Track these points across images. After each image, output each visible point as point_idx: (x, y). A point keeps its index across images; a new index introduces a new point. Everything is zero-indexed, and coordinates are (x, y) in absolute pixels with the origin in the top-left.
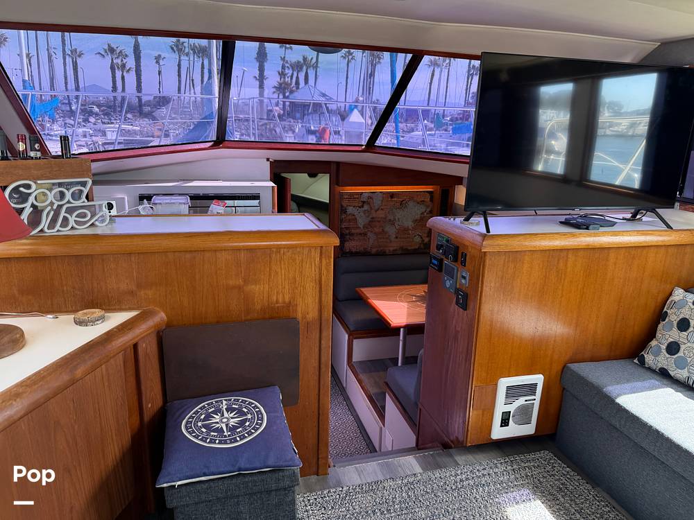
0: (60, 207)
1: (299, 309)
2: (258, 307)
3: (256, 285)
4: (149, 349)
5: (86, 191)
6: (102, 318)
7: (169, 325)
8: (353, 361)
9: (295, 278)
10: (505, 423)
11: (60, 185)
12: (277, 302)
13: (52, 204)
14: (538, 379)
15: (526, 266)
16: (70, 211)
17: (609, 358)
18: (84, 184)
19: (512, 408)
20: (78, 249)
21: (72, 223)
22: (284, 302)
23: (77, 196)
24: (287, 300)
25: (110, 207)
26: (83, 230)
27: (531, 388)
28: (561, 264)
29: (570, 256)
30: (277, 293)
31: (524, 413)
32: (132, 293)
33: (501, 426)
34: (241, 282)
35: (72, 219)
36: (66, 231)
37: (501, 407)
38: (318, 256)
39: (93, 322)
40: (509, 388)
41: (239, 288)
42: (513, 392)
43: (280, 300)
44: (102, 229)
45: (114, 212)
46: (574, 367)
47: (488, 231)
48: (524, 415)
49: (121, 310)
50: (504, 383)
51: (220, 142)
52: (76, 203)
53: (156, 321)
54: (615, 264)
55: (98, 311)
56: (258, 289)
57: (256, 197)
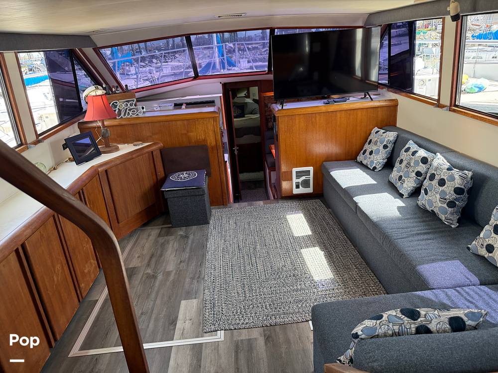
0: (126, 109)
1: (208, 142)
2: (193, 141)
4: (157, 154)
5: (134, 103)
6: (142, 144)
7: (164, 147)
8: (272, 182)
9: (205, 130)
10: (298, 187)
11: (126, 101)
12: (200, 139)
13: (124, 108)
14: (311, 169)
15: (297, 121)
16: (130, 110)
17: (345, 160)
18: (133, 101)
19: (300, 180)
20: (132, 122)
21: (131, 114)
23: (132, 105)
24: (203, 138)
25: (143, 108)
26: (134, 116)
27: (308, 173)
28: (313, 119)
29: (317, 116)
30: (200, 136)
32: (151, 136)
33: (296, 188)
34: (185, 132)
35: (131, 113)
36: (129, 117)
37: (295, 180)
39: (139, 145)
40: (297, 172)
41: (186, 134)
42: (299, 174)
44: (141, 115)
45: (144, 110)
46: (324, 163)
47: (282, 108)
48: (306, 184)
49: (148, 142)
50: (295, 170)
51: (196, 77)
52: (132, 107)
53: (159, 145)
54: (340, 118)
55: (140, 142)
56: (192, 134)
57: (213, 102)
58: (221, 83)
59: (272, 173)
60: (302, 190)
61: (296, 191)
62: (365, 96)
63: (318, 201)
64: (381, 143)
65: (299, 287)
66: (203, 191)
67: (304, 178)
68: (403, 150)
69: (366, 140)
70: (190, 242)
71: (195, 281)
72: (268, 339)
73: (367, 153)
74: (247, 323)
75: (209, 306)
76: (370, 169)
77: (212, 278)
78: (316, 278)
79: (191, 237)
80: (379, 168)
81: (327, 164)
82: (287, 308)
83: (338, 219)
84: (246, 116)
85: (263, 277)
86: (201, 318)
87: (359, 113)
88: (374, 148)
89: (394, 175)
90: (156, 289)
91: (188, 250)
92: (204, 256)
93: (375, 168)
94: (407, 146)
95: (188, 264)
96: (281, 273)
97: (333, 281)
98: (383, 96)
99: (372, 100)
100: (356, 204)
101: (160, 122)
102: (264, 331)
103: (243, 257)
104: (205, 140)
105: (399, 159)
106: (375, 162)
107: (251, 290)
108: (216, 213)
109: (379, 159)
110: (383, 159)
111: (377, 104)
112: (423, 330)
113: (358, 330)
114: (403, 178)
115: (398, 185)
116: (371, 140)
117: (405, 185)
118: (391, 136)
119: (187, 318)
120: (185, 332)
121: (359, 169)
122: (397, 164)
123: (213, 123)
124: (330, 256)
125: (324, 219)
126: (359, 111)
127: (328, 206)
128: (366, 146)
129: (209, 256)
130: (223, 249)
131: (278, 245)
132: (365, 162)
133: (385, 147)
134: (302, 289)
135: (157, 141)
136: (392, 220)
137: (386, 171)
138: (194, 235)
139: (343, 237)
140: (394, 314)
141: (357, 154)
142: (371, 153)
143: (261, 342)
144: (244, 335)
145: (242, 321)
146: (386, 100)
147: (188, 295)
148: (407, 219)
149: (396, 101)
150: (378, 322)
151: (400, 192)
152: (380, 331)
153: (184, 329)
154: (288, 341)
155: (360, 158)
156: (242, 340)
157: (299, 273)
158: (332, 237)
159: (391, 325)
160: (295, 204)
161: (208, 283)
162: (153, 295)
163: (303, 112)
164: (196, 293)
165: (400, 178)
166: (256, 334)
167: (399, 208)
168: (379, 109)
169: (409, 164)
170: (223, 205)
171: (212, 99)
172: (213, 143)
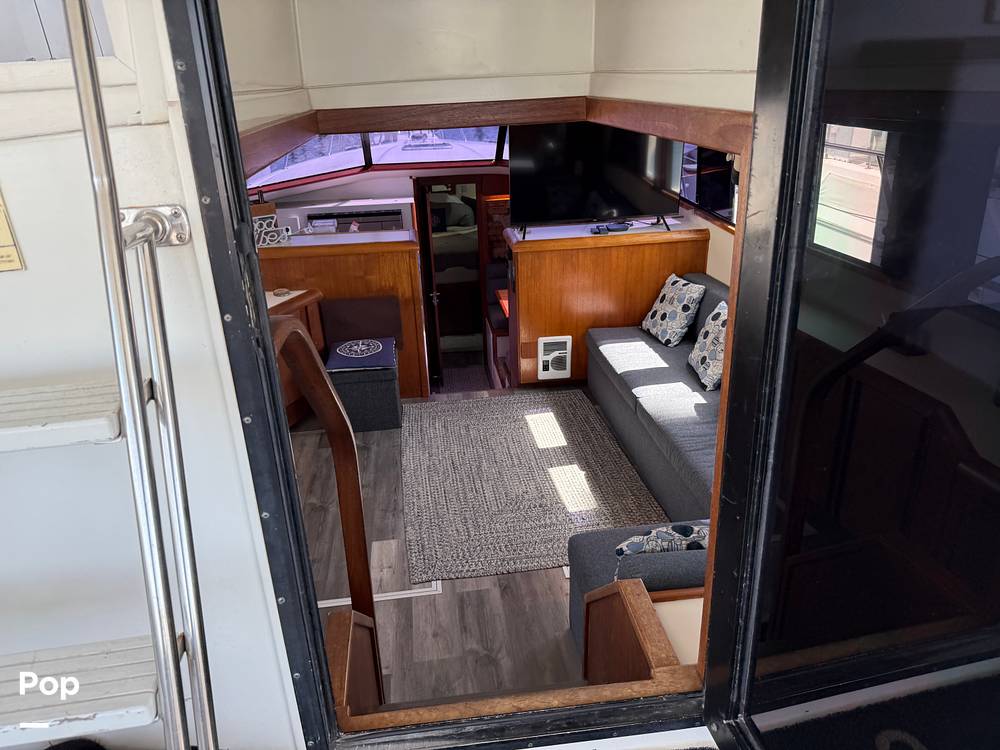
0: (262, 231)
2: (374, 290)
3: (372, 275)
4: (314, 311)
5: (274, 222)
6: (288, 293)
7: (324, 298)
8: (499, 356)
9: (395, 271)
10: (546, 368)
11: (261, 219)
12: (386, 286)
13: (257, 230)
14: (568, 339)
15: (547, 261)
16: (266, 233)
17: (624, 326)
18: (272, 218)
19: (550, 358)
20: (274, 255)
21: (268, 241)
22: (389, 286)
23: (269, 225)
24: (391, 285)
25: (287, 230)
26: (274, 245)
27: (563, 345)
28: (574, 260)
30: (385, 280)
31: (559, 363)
32: (303, 280)
33: (544, 371)
34: (362, 274)
35: (268, 238)
36: (265, 246)
37: (542, 357)
39: (283, 294)
40: (546, 344)
41: (362, 277)
42: (549, 348)
44: (284, 243)
45: (290, 233)
46: (590, 330)
47: (524, 238)
49: (298, 290)
50: (542, 341)
51: (369, 166)
52: (269, 229)
53: (317, 295)
54: (618, 258)
55: (286, 290)
56: (373, 278)
57: (398, 213)
58: (411, 177)
59: (499, 339)
60: (552, 374)
61: (542, 375)
62: (658, 221)
63: (579, 393)
64: (680, 301)
65: (548, 521)
66: (394, 373)
67: (556, 354)
68: (711, 316)
69: (656, 294)
70: (373, 456)
71: (390, 515)
72: (505, 590)
73: (658, 316)
74: (474, 571)
75: (415, 549)
76: (660, 342)
77: (416, 510)
78: (571, 509)
79: (374, 448)
80: (675, 341)
81: (594, 332)
82: (531, 550)
83: (610, 421)
84: (449, 228)
85: (494, 509)
86: (406, 564)
87: (647, 250)
88: (668, 309)
89: (695, 355)
90: (329, 525)
91: (372, 468)
92: (399, 478)
93: (668, 341)
94: (716, 311)
95: (375, 489)
96: (521, 502)
97: (598, 514)
98: (688, 220)
99: (669, 229)
100: (635, 399)
101: (320, 256)
102: (499, 580)
103: (462, 480)
104: (393, 288)
105: (703, 331)
106: (669, 331)
107: (477, 526)
108: (410, 410)
109: (673, 328)
110: (682, 328)
111: (676, 237)
112: (695, 546)
113: (624, 546)
114: (708, 360)
115: (700, 370)
116: (664, 295)
117: (709, 372)
118: (695, 291)
119: (385, 565)
120: (384, 582)
121: (643, 343)
122: (700, 338)
123: (408, 259)
124: (594, 479)
125: (587, 421)
126: (647, 248)
127: (593, 398)
128: (657, 305)
129: (407, 477)
130: (429, 467)
131: (516, 462)
132: (653, 331)
133: (686, 308)
134: (552, 524)
135: (314, 289)
136: (685, 423)
137: (685, 347)
138: (378, 445)
139: (614, 448)
140: (665, 530)
141: (643, 317)
142: (664, 317)
143: (496, 593)
144: (471, 586)
145: (467, 568)
146: (690, 231)
147: (382, 536)
148: (707, 423)
149: (706, 232)
150: (646, 537)
151: (703, 381)
152: (647, 548)
153: (381, 580)
154: (533, 593)
155: (647, 324)
156: (468, 593)
157: (548, 503)
158: (599, 450)
159: (659, 541)
160: (540, 396)
161: (411, 517)
162: (327, 535)
163: (558, 246)
164: (393, 531)
165: (704, 359)
166: (487, 584)
167: (697, 406)
168: (679, 246)
169: (717, 339)
170: (422, 396)
171: (396, 208)
172: (408, 294)
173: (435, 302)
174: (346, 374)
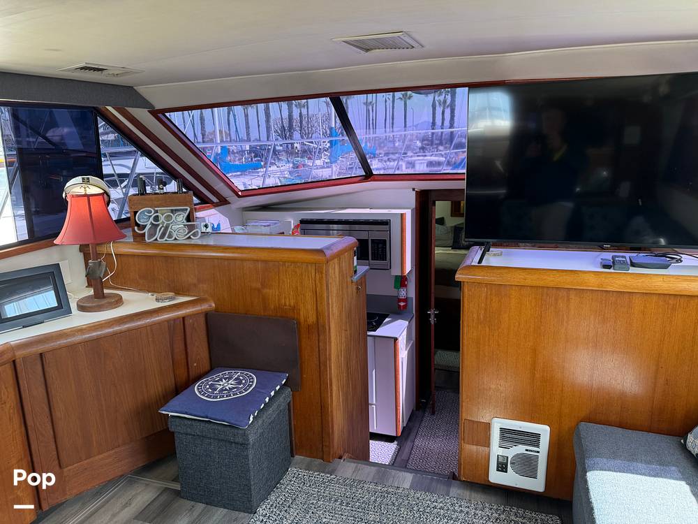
1: (302, 313)
2: (272, 307)
3: (270, 289)
6: (172, 299)
7: (216, 310)
9: (297, 288)
10: (502, 467)
12: (285, 304)
14: (544, 431)
15: (514, 301)
19: (509, 453)
22: (290, 306)
24: (292, 304)
25: (207, 226)
26: (181, 241)
27: (534, 439)
28: (560, 305)
30: (285, 298)
33: (498, 470)
34: (259, 285)
36: (171, 241)
37: (496, 449)
38: (313, 271)
40: (503, 431)
41: (259, 290)
42: (509, 436)
43: (287, 304)
44: (195, 241)
45: (209, 230)
46: (583, 426)
47: (480, 262)
48: (526, 465)
49: (189, 295)
50: (499, 423)
51: (369, 175)
53: (208, 306)
54: (644, 314)
55: (172, 295)
56: (271, 292)
57: (386, 223)
58: (414, 190)
61: (495, 477)
63: (555, 521)
66: (244, 435)
104: (294, 308)
123: (313, 274)
135: (206, 296)
170: (323, 459)
171: (384, 218)
172: (312, 319)
173: (432, 320)
174: (186, 422)
